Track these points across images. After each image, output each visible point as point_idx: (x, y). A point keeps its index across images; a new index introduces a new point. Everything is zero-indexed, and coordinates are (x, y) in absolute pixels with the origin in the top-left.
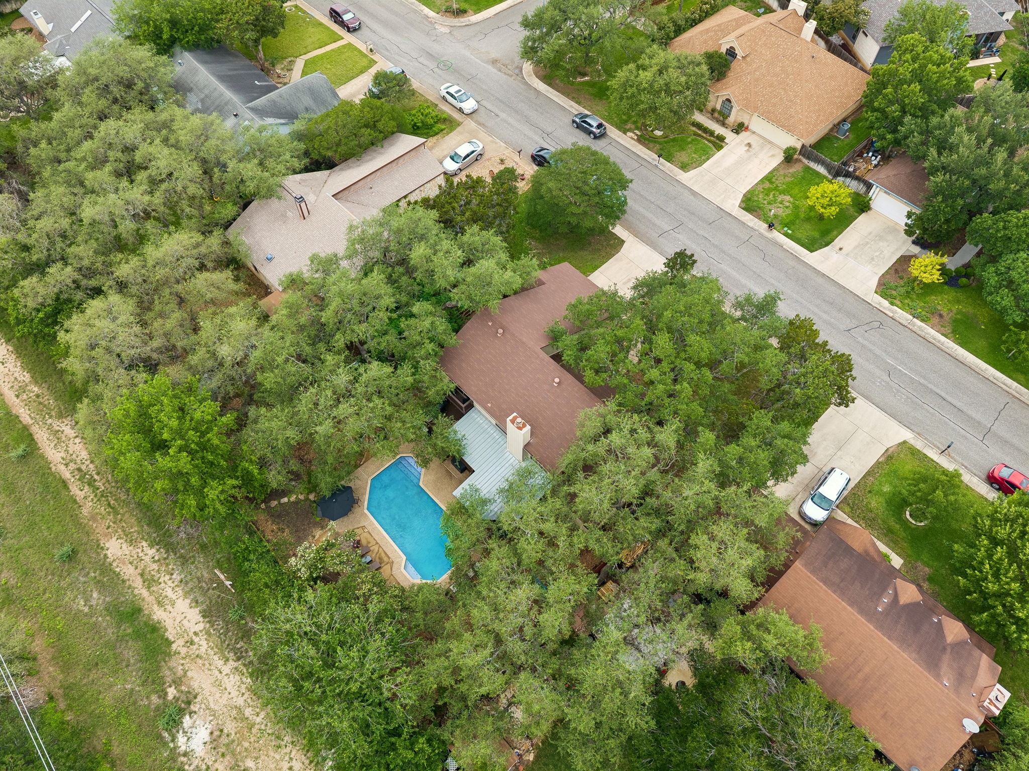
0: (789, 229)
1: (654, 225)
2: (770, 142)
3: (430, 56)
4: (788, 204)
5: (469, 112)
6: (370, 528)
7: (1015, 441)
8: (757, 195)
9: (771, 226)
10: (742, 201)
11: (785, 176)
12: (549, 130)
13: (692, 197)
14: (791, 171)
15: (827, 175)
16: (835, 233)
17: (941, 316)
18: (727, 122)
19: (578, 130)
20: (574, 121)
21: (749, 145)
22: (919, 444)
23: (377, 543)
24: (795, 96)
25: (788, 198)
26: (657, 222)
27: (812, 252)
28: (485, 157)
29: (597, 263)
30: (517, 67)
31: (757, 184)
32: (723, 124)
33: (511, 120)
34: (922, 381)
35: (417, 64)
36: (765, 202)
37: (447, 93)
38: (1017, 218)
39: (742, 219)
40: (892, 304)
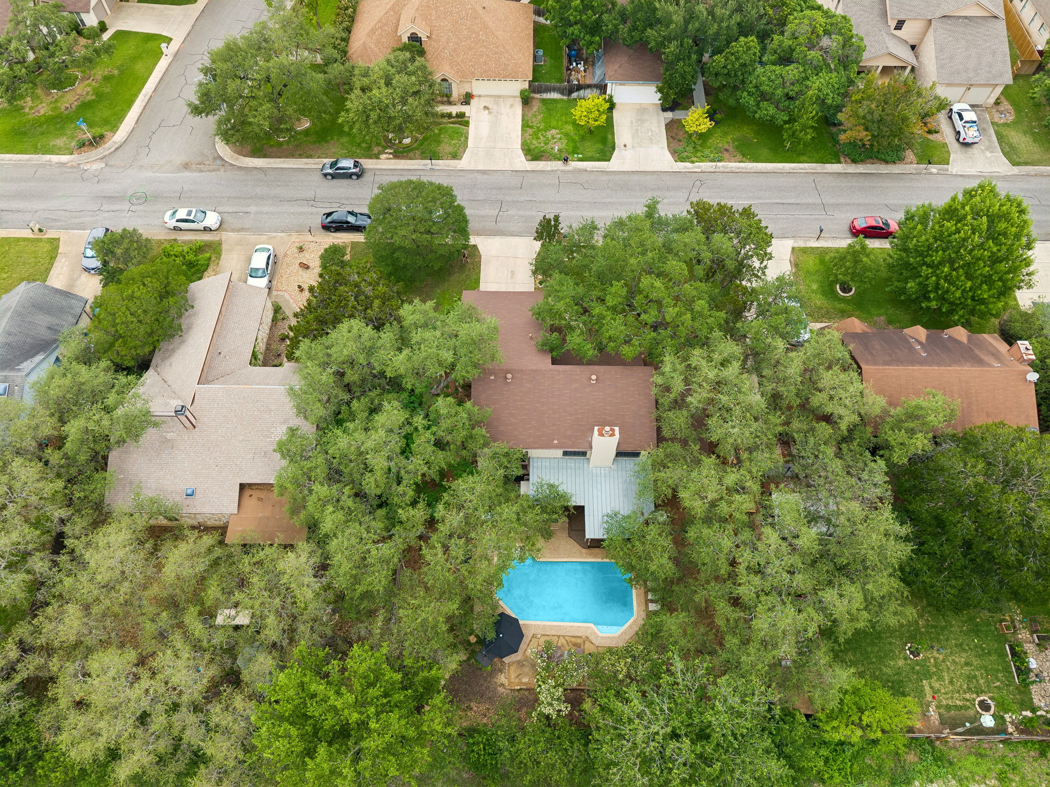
0: (578, 154)
1: (483, 216)
2: (499, 97)
3: (111, 198)
4: (559, 136)
5: (217, 225)
6: (539, 632)
7: (841, 200)
8: (531, 143)
9: (566, 160)
10: (525, 155)
11: (535, 116)
12: (310, 194)
13: (485, 176)
14: (534, 109)
15: (562, 97)
16: (610, 137)
17: (727, 150)
18: (452, 99)
19: (335, 181)
20: (325, 175)
21: (486, 108)
22: (801, 244)
23: (559, 636)
24: (496, 47)
25: (554, 131)
26: (483, 212)
27: (609, 160)
28: (280, 255)
29: (474, 277)
30: (215, 159)
31: (522, 135)
32: (450, 103)
33: (265, 209)
34: (761, 201)
35: (106, 215)
36: (542, 145)
37: (177, 221)
38: (741, 46)
39: (538, 168)
40: (693, 162)
